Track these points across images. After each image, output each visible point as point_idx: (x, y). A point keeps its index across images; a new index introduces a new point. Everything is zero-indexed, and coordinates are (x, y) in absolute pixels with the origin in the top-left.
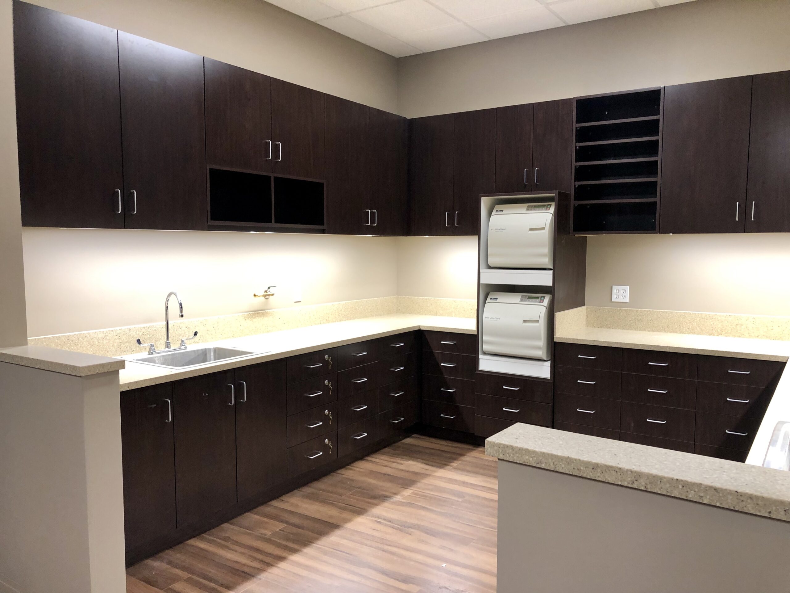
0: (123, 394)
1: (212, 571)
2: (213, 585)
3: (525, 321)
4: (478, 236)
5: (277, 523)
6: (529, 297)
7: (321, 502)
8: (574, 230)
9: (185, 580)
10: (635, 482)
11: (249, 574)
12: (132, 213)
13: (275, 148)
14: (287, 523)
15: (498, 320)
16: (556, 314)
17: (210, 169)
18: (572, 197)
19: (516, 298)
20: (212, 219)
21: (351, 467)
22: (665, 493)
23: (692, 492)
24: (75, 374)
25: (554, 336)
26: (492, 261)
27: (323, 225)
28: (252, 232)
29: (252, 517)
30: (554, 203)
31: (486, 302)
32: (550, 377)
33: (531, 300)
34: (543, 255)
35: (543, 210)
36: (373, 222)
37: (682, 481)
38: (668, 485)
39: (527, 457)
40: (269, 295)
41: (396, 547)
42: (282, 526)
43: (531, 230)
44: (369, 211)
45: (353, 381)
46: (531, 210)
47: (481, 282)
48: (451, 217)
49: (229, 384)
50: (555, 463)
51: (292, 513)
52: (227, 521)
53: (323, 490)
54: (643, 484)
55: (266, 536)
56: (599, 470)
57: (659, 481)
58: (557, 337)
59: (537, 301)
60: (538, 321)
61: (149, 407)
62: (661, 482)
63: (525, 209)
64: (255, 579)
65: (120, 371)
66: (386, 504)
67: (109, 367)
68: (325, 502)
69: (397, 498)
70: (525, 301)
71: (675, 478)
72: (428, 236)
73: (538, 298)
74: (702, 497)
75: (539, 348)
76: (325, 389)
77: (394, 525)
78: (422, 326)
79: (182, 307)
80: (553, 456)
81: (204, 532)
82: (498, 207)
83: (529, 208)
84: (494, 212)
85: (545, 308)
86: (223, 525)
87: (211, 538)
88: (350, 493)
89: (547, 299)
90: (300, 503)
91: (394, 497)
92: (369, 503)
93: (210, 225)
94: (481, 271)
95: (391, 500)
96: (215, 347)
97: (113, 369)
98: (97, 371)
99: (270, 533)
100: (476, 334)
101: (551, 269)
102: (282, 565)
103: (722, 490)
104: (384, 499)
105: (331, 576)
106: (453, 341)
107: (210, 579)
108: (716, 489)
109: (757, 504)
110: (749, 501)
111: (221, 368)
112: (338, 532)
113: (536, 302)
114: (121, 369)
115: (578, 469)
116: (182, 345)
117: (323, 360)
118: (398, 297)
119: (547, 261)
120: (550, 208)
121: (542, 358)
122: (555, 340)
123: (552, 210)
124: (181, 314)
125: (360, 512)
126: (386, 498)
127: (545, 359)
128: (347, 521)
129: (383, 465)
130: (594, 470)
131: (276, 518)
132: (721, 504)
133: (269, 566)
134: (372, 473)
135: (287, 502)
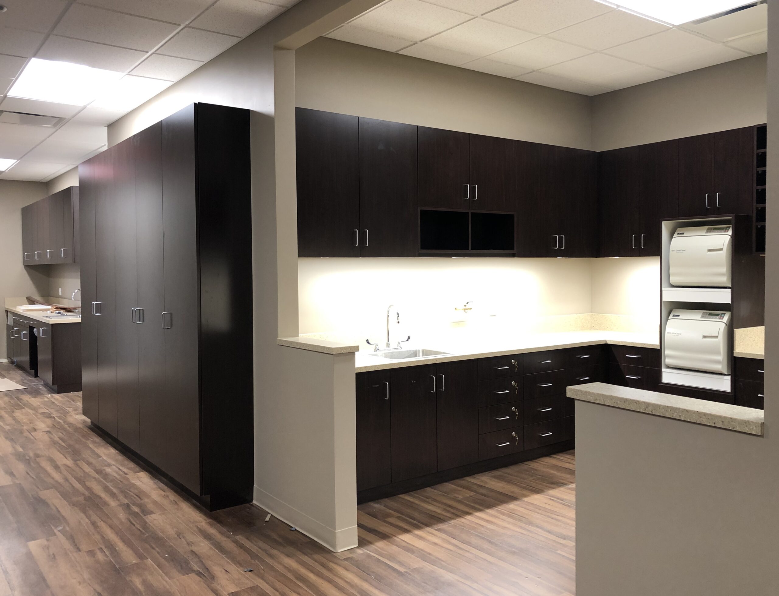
0: (357, 374)
1: (416, 515)
2: (416, 522)
3: (705, 337)
4: (660, 257)
5: (468, 491)
6: (710, 314)
7: (506, 482)
8: (757, 251)
9: (396, 517)
10: (646, 409)
11: (442, 520)
12: (365, 245)
13: (473, 190)
14: (475, 492)
15: (679, 335)
16: (735, 330)
17: (421, 210)
18: (754, 219)
19: (697, 315)
20: (421, 249)
21: (537, 461)
22: (662, 415)
23: (676, 413)
24: (329, 353)
25: (734, 351)
26: (674, 280)
27: (514, 250)
28: (453, 258)
29: (449, 486)
30: (731, 226)
31: (669, 318)
32: (730, 390)
33: (711, 317)
34: (722, 275)
35: (722, 232)
36: (561, 245)
37: (670, 407)
38: (663, 410)
39: (589, 397)
40: (467, 309)
41: (563, 517)
42: (472, 494)
43: (710, 251)
44: (557, 236)
45: (538, 385)
46: (710, 232)
47: (664, 299)
48: (638, 240)
49: (432, 376)
50: (605, 399)
51: (481, 486)
52: (428, 486)
53: (509, 474)
54: (651, 410)
55: (458, 499)
56: (627, 403)
57: (659, 407)
58: (736, 353)
59: (717, 317)
60: (717, 337)
61: (374, 386)
62: (659, 408)
63: (705, 231)
64: (446, 523)
65: (356, 352)
66: (562, 489)
67: (349, 349)
68: (509, 482)
69: (572, 485)
70: (705, 317)
71: (667, 405)
72: (618, 257)
73: (718, 315)
74: (680, 416)
75: (718, 362)
76: (512, 388)
77: (566, 503)
78: (608, 341)
79: (398, 316)
80: (603, 395)
81: (412, 491)
82: (680, 230)
83: (709, 231)
84: (675, 235)
85: (725, 324)
86: (426, 489)
87: (416, 495)
88: (532, 478)
89: (726, 317)
90: (488, 481)
91: (570, 485)
92: (547, 486)
93: (420, 253)
94: (663, 289)
95: (567, 487)
96: (423, 349)
97: (352, 351)
98: (343, 352)
99: (462, 497)
100: (659, 348)
101: (729, 288)
102: (469, 517)
103: (690, 411)
104: (561, 485)
105: (505, 528)
106: (638, 355)
107: (414, 519)
108: (687, 411)
109: (708, 419)
110: (704, 417)
111: (426, 362)
112: (516, 502)
113: (716, 319)
114: (357, 351)
115: (616, 403)
116: (398, 346)
117: (510, 364)
118: (592, 314)
119: (725, 280)
120: (728, 230)
121: (721, 371)
122: (735, 355)
123: (730, 232)
124: (398, 321)
125: (538, 491)
126: (563, 485)
127: (726, 373)
128: (525, 496)
129: (567, 462)
130: (625, 403)
131: (468, 488)
132: (690, 420)
133: (458, 517)
134: (555, 467)
135: (478, 479)
